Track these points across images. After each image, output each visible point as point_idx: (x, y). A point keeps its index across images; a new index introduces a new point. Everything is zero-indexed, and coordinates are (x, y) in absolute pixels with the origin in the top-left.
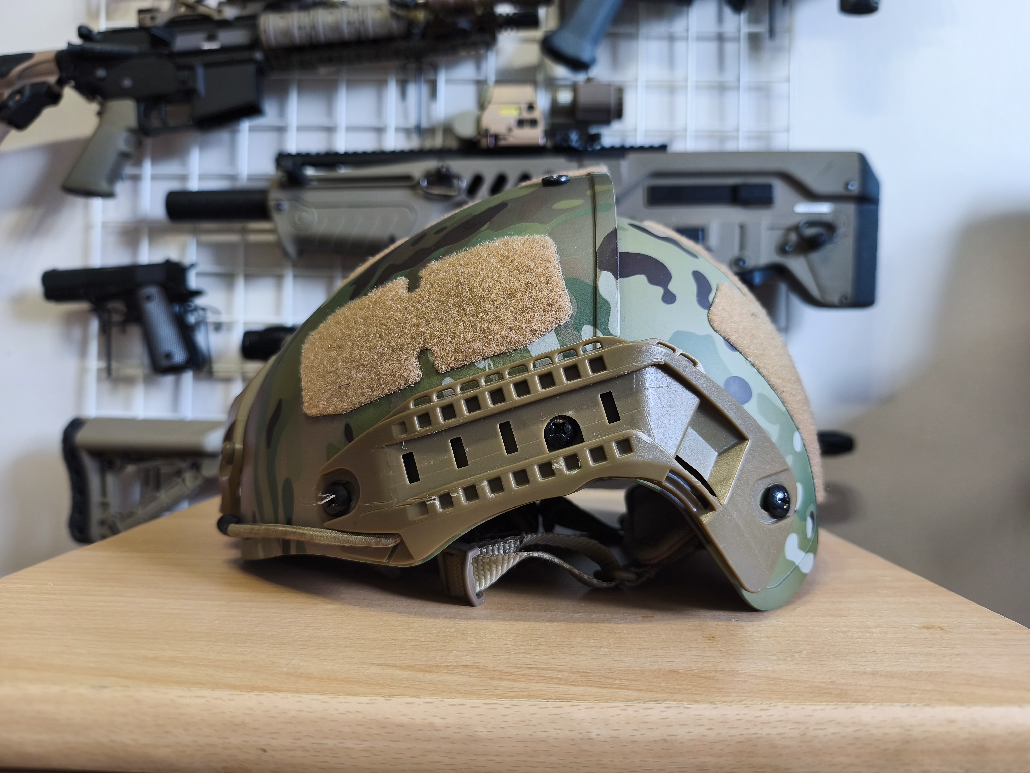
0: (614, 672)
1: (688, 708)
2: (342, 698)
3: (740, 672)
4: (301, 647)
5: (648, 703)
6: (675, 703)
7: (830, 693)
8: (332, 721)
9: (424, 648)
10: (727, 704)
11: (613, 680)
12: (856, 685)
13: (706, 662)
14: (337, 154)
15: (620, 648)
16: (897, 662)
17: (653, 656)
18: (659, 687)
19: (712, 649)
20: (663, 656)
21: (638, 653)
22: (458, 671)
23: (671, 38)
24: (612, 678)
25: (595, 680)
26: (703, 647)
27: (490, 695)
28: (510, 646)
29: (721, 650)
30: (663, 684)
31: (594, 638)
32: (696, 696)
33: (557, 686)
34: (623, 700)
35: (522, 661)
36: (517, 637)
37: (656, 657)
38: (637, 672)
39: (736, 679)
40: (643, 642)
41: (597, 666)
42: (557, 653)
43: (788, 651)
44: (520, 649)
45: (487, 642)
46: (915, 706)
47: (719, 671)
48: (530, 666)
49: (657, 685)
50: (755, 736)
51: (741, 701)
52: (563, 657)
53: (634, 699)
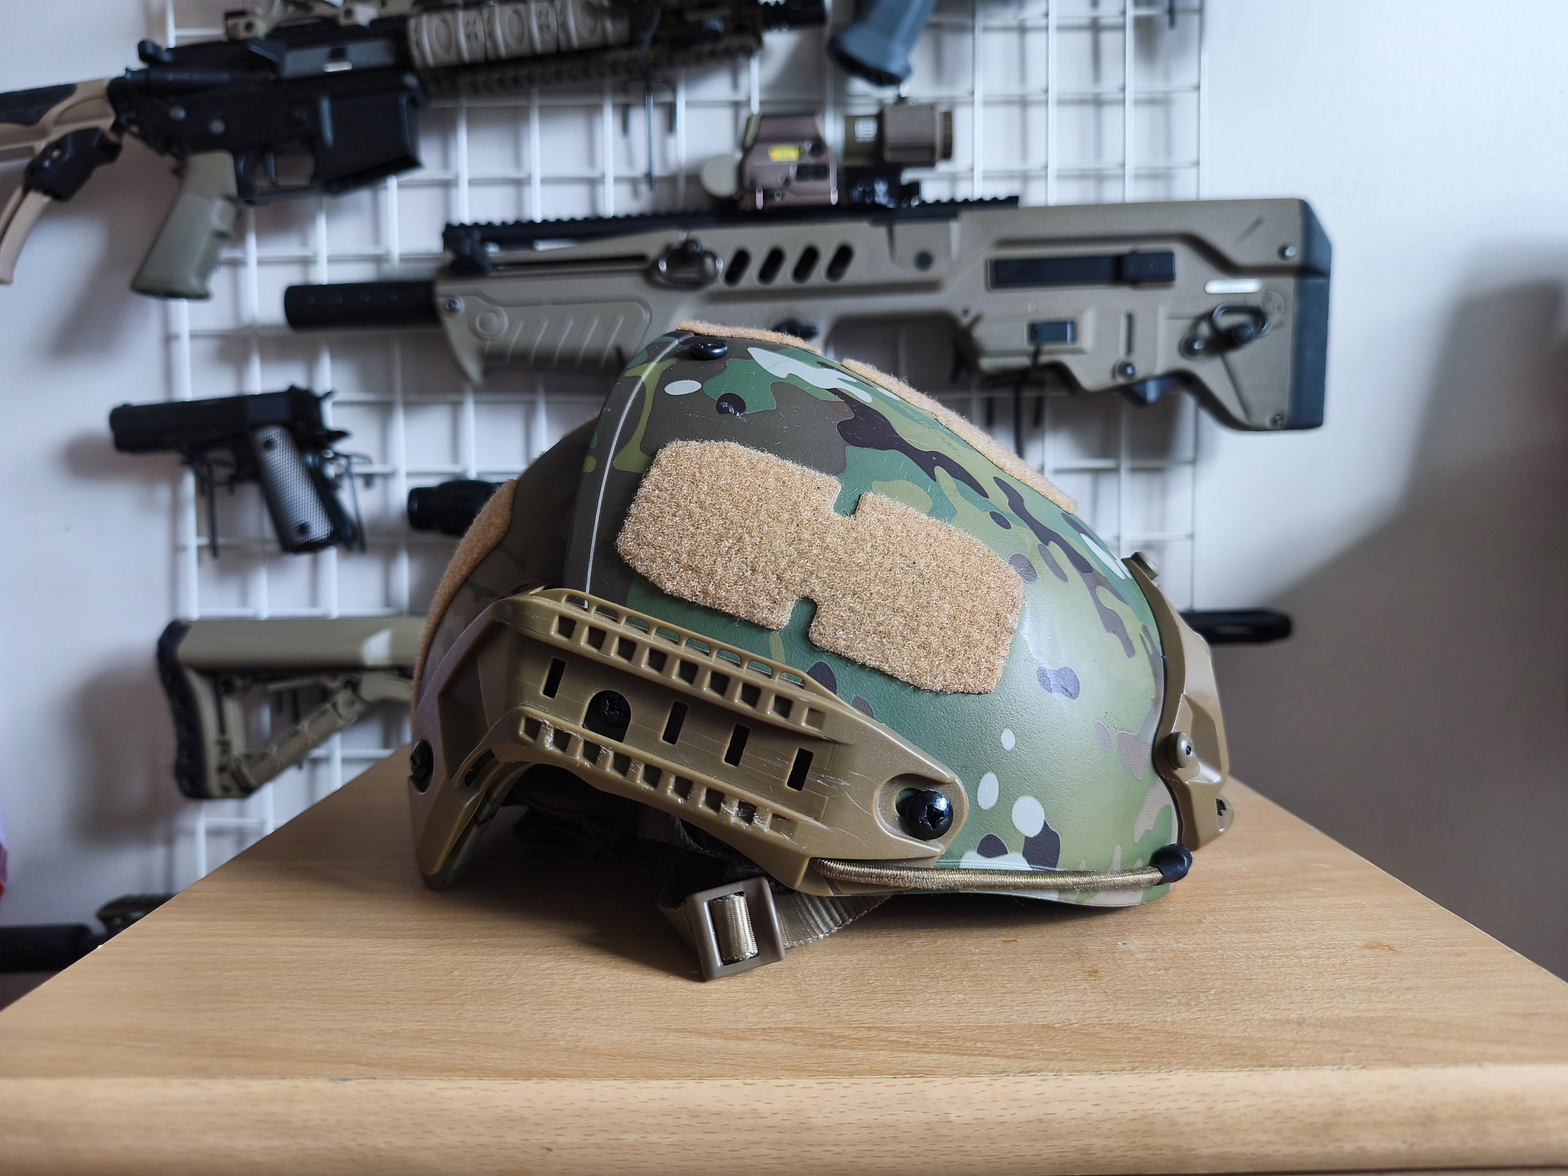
0: (974, 1030)
1: (1068, 1080)
2: (641, 1083)
3: (1131, 1025)
4: (574, 1007)
5: (1019, 1076)
6: (1053, 1074)
7: (1244, 1054)
8: (631, 1111)
9: (730, 1003)
10: (1116, 1074)
11: (973, 1042)
12: (1276, 1040)
13: (1089, 1011)
14: (532, 223)
15: (978, 993)
16: (1330, 1002)
17: (1021, 1003)
18: (1031, 1051)
19: (1095, 991)
20: (1034, 1004)
21: (1001, 1000)
22: (778, 1036)
23: (1022, 30)
24: (972, 1040)
25: (950, 1043)
26: (1083, 988)
27: (823, 1071)
28: (838, 995)
29: (1106, 992)
30: (1036, 1047)
31: (944, 979)
32: (1078, 1063)
33: (905, 1054)
34: (987, 1072)
35: (857, 1018)
36: (845, 980)
37: (1024, 1005)
38: (1002, 1029)
39: (1126, 1036)
40: (1006, 982)
41: (950, 1023)
42: (899, 1004)
43: (1191, 991)
44: (851, 999)
45: (808, 990)
46: (1348, 1069)
47: (1105, 1024)
48: (867, 1025)
49: (1028, 1047)
50: (1151, 1112)
51: (1133, 1069)
52: (907, 1009)
53: (1000, 1070)
